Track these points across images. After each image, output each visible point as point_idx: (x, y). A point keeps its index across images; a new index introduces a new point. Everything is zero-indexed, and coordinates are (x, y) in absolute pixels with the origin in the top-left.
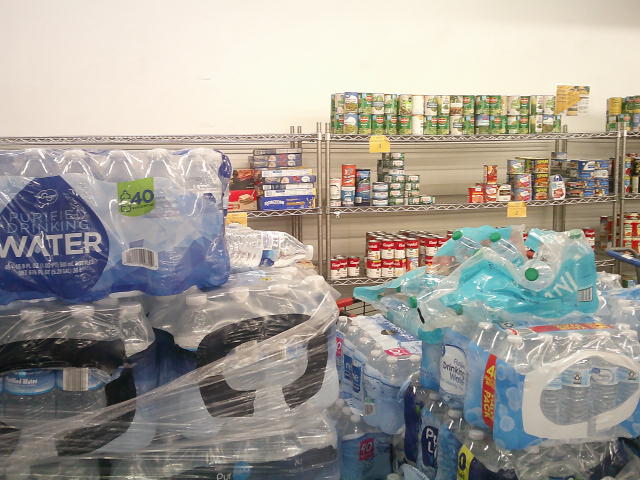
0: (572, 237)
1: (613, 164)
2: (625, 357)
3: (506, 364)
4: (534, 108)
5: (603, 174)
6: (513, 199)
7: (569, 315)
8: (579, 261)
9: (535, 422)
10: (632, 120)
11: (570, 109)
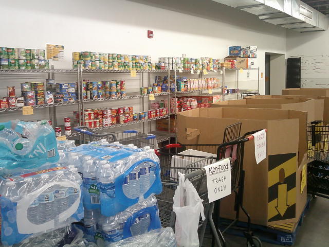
0: (42, 124)
1: (77, 85)
2: (71, 182)
3: (5, 199)
4: (33, 55)
5: (72, 90)
6: (25, 105)
7: (44, 165)
8: (47, 136)
9: (25, 226)
10: (84, 63)
11: (54, 57)
